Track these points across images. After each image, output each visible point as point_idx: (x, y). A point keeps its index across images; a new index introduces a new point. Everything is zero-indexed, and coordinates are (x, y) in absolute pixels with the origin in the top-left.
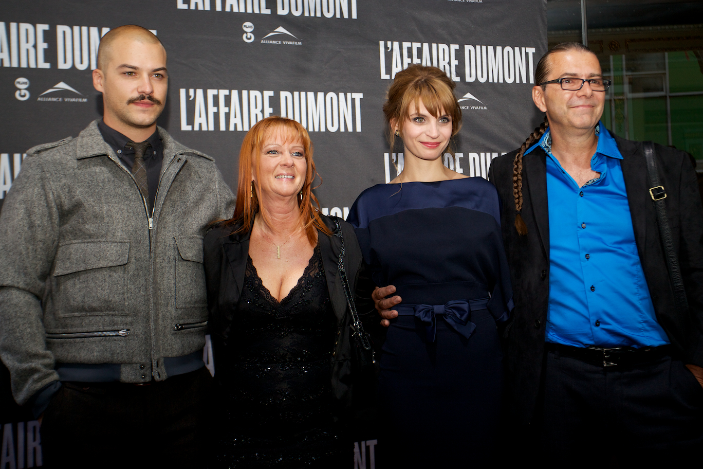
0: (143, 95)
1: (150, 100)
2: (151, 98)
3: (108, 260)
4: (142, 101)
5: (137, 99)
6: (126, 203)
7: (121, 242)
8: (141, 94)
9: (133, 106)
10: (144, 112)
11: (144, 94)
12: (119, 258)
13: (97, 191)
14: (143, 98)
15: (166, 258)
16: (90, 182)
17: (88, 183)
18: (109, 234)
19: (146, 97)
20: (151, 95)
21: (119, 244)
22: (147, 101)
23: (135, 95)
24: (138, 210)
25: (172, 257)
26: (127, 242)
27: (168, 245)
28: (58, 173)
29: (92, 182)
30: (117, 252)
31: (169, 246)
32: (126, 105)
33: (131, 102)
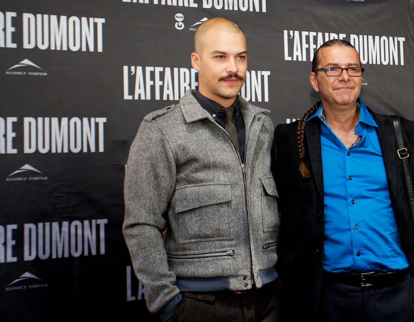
0: (230, 74)
1: (236, 77)
3: (217, 198)
4: (230, 78)
5: (227, 77)
6: (225, 154)
7: (224, 185)
8: (229, 73)
9: (223, 84)
10: (231, 87)
12: (225, 197)
13: (203, 148)
14: (230, 76)
15: (255, 195)
16: (197, 141)
17: (196, 142)
18: (215, 179)
19: (233, 75)
20: (236, 74)
21: (223, 186)
22: (233, 78)
23: (225, 74)
25: (259, 193)
26: (229, 184)
27: (256, 184)
28: (174, 135)
29: (198, 141)
30: (222, 192)
31: (257, 185)
32: (218, 82)
33: (222, 79)
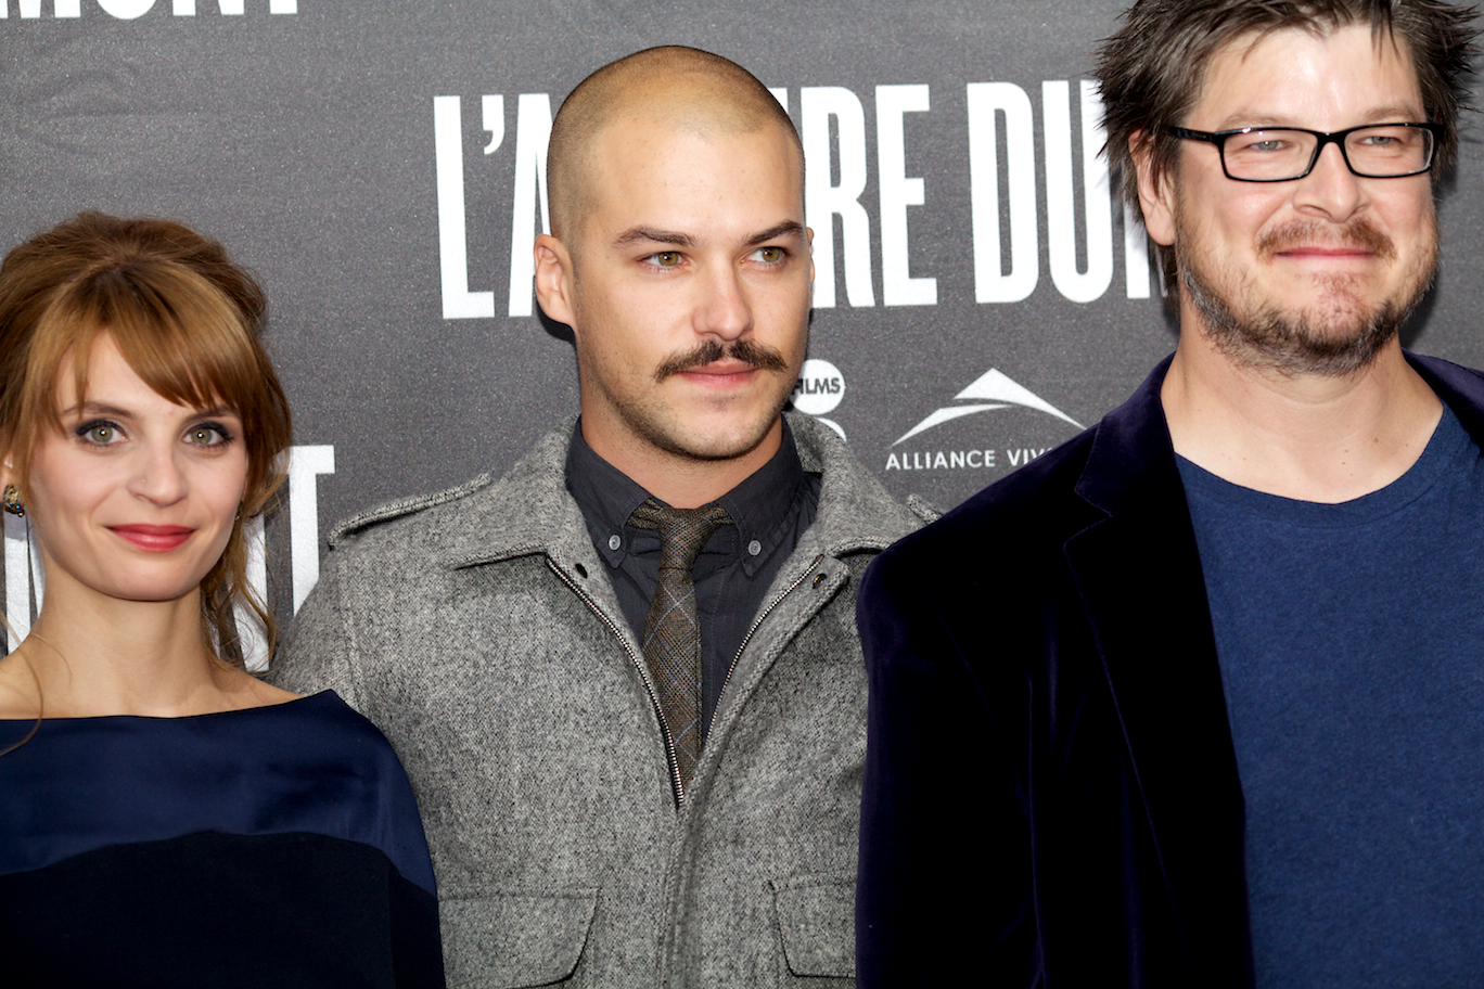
0: (712, 343)
1: (739, 357)
2: (742, 349)
3: (518, 962)
4: (711, 364)
5: (695, 358)
6: (604, 742)
7: (568, 896)
8: (707, 338)
9: (678, 386)
10: (720, 404)
11: (718, 340)
12: (555, 956)
13: (498, 699)
14: (712, 353)
15: (740, 965)
16: (483, 662)
17: (476, 665)
18: (530, 864)
19: (726, 349)
20: (743, 339)
21: (562, 903)
22: (729, 362)
23: (685, 343)
24: (647, 769)
25: (763, 961)
26: (589, 897)
27: (748, 912)
29: (489, 664)
30: (550, 932)
31: (753, 917)
32: (654, 382)
33: (669, 370)
